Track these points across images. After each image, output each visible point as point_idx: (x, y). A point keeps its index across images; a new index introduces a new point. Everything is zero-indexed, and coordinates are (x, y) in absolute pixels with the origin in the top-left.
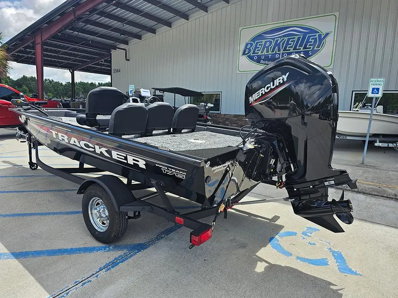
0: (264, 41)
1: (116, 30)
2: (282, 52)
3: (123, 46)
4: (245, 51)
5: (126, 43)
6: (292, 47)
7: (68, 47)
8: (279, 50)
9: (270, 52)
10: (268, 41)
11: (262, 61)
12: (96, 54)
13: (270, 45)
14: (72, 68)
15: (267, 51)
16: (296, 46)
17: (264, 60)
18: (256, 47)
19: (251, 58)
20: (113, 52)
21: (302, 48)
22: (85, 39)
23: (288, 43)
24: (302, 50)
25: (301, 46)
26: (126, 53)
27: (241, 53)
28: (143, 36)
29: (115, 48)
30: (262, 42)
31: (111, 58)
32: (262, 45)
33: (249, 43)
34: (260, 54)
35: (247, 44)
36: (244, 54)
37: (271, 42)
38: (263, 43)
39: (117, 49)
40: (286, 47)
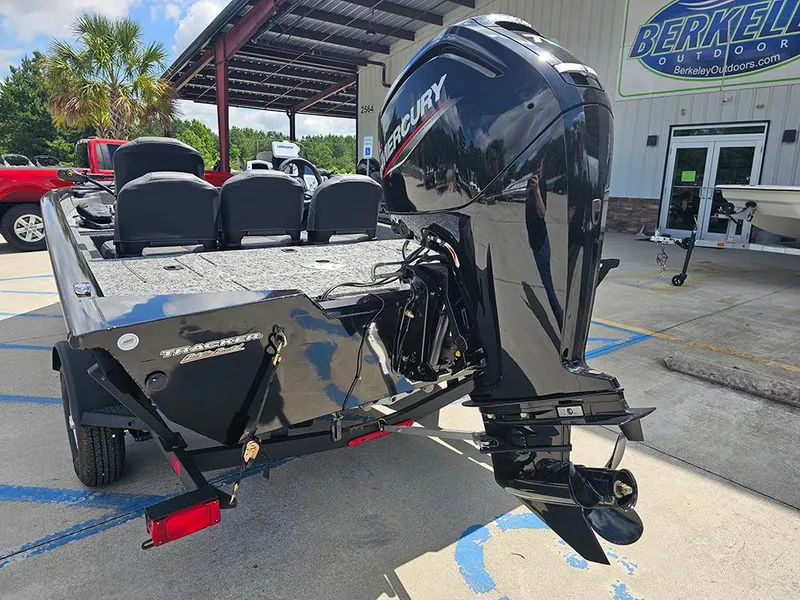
0: (685, 19)
1: (360, 23)
2: (730, 41)
3: (379, 57)
4: (637, 46)
5: (386, 50)
6: (757, 29)
7: (278, 67)
8: (723, 39)
9: (699, 46)
10: (696, 19)
11: (677, 69)
12: (332, 77)
13: (699, 28)
14: (291, 108)
15: (693, 43)
16: (768, 26)
17: (683, 66)
18: (665, 35)
19: (652, 62)
20: (362, 71)
21: (785, 29)
22: (306, 48)
23: (747, 20)
24: (784, 34)
25: (781, 23)
26: (384, 70)
27: (628, 50)
28: (418, 32)
29: (365, 62)
30: (680, 22)
31: (357, 84)
32: (679, 29)
33: (648, 28)
34: (673, 50)
35: (643, 30)
36: (634, 54)
37: (703, 21)
38: (683, 24)
39: (369, 65)
40: (741, 30)
